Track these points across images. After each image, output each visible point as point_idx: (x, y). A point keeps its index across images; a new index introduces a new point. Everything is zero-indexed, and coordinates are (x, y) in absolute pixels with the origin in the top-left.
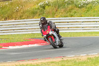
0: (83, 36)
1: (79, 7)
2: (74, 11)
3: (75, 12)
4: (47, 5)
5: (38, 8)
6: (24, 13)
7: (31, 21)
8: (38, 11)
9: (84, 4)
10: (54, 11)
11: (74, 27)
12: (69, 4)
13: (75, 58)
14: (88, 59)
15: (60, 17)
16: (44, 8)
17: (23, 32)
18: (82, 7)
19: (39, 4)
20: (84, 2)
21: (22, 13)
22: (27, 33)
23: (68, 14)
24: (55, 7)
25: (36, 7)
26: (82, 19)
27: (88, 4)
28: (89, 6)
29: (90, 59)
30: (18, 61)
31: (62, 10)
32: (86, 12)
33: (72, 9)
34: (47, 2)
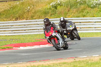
0: (95, 36)
1: (91, 8)
2: (86, 11)
3: (88, 12)
4: (59, 5)
5: (50, 9)
6: (35, 13)
8: (50, 11)
9: (96, 4)
10: (67, 11)
11: (86, 28)
12: (81, 4)
13: (88, 59)
15: (72, 17)
16: (56, 7)
17: (34, 32)
18: (94, 7)
19: (51, 4)
20: (97, 2)
21: (33, 13)
22: (38, 33)
23: (81, 14)
24: (67, 7)
25: (48, 7)
26: (95, 19)
27: (100, 4)
30: (30, 62)
31: (75, 10)
32: (99, 13)
33: (84, 9)
34: (58, 2)
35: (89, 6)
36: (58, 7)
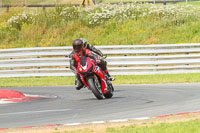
1: (89, 26)
2: (78, 33)
3: (82, 36)
4: (25, 21)
5: (8, 28)
8: (8, 33)
9: (100, 20)
10: (40, 33)
12: (68, 19)
13: (82, 128)
14: (108, 130)
15: (50, 46)
16: (19, 27)
18: (95, 25)
19: (10, 20)
20: (100, 14)
23: (67, 40)
24: (41, 26)
25: (4, 25)
27: (107, 19)
28: (110, 22)
29: (113, 130)
31: (56, 31)
32: (104, 36)
33: (74, 30)
34: (24, 15)
36: (24, 26)
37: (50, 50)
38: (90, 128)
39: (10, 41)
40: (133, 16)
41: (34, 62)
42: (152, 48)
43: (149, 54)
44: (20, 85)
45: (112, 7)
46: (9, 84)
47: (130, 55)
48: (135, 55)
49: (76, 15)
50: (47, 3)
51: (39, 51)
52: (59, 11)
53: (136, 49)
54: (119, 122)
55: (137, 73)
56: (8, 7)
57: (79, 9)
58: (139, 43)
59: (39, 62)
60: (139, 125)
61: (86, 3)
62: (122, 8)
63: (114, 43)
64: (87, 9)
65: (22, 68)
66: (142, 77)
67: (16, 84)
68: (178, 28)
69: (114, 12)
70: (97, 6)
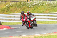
1: (29, 7)
2: (26, 9)
4: (11, 6)
7: (2, 15)
8: (6, 9)
9: (32, 6)
10: (15, 9)
12: (23, 5)
13: (27, 37)
14: (34, 37)
19: (6, 6)
20: (32, 4)
24: (15, 7)
25: (5, 7)
27: (34, 5)
31: (19, 9)
32: (33, 10)
33: (25, 8)
34: (10, 4)
35: (27, 7)
37: (18, 14)
38: (29, 36)
39: (6, 12)
40: (42, 5)
41: (13, 18)
42: (47, 14)
43: (46, 15)
44: (9, 24)
45: (35, 2)
46: (6, 24)
47: (41, 16)
48: (42, 16)
49: (25, 4)
50: (17, 1)
51: (15, 14)
52: (20, 3)
53: (42, 14)
54: (38, 35)
55: (42, 21)
56: (6, 2)
57: (26, 3)
58: (43, 12)
59: (15, 18)
60: (43, 36)
61: (28, 1)
62: (38, 2)
63: (36, 12)
64: (28, 2)
65: (10, 19)
66: (44, 22)
67: (8, 24)
68: (54, 8)
69: (36, 3)
70: (31, 2)
